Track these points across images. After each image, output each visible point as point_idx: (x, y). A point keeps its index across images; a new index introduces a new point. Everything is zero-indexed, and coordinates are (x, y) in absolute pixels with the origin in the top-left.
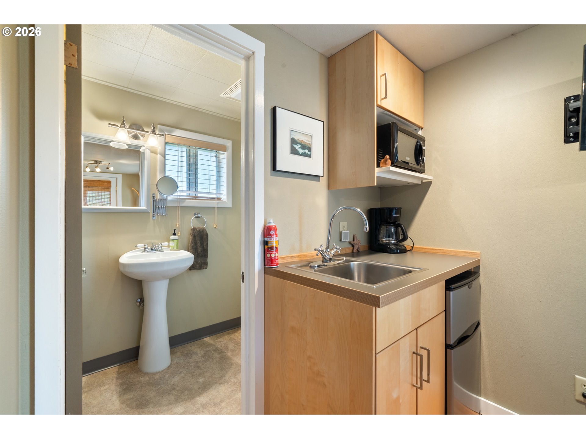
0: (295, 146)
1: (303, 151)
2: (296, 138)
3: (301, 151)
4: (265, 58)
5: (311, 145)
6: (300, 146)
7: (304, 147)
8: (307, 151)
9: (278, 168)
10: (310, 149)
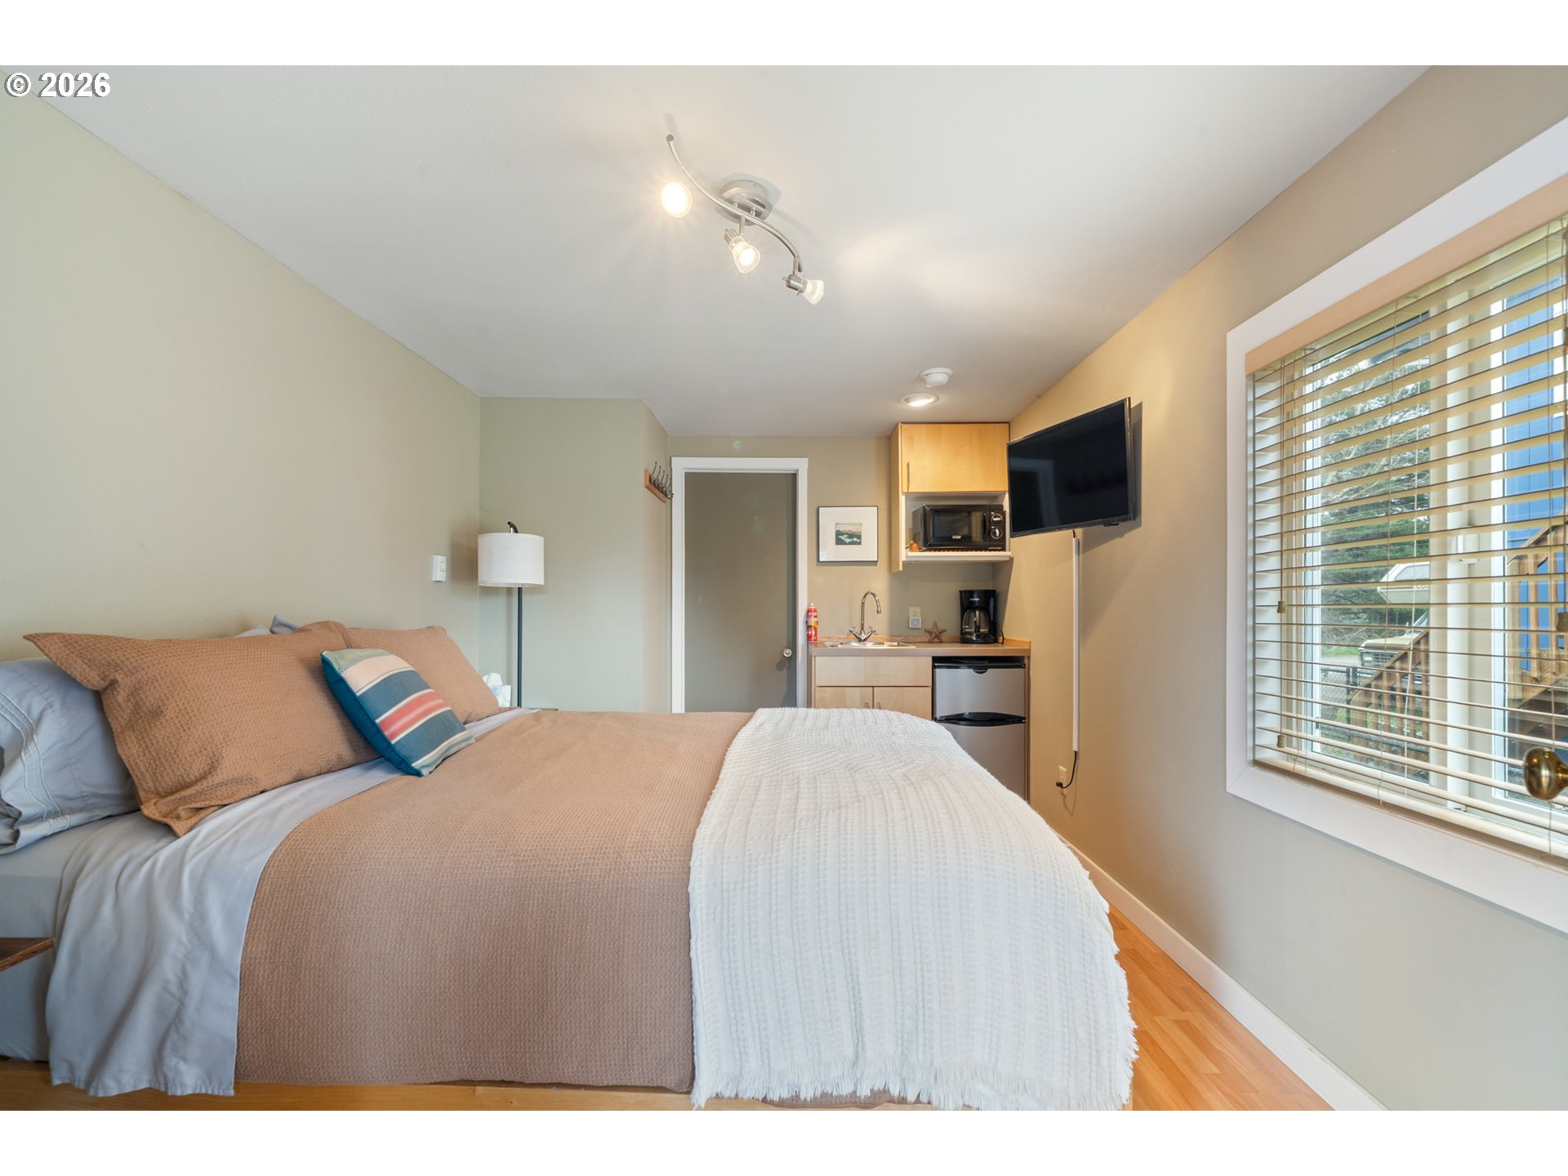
0: (841, 537)
1: (850, 540)
2: (841, 529)
3: (848, 540)
4: (808, 470)
5: (860, 532)
6: (846, 536)
7: (851, 536)
8: (855, 539)
9: (821, 560)
10: (859, 537)
